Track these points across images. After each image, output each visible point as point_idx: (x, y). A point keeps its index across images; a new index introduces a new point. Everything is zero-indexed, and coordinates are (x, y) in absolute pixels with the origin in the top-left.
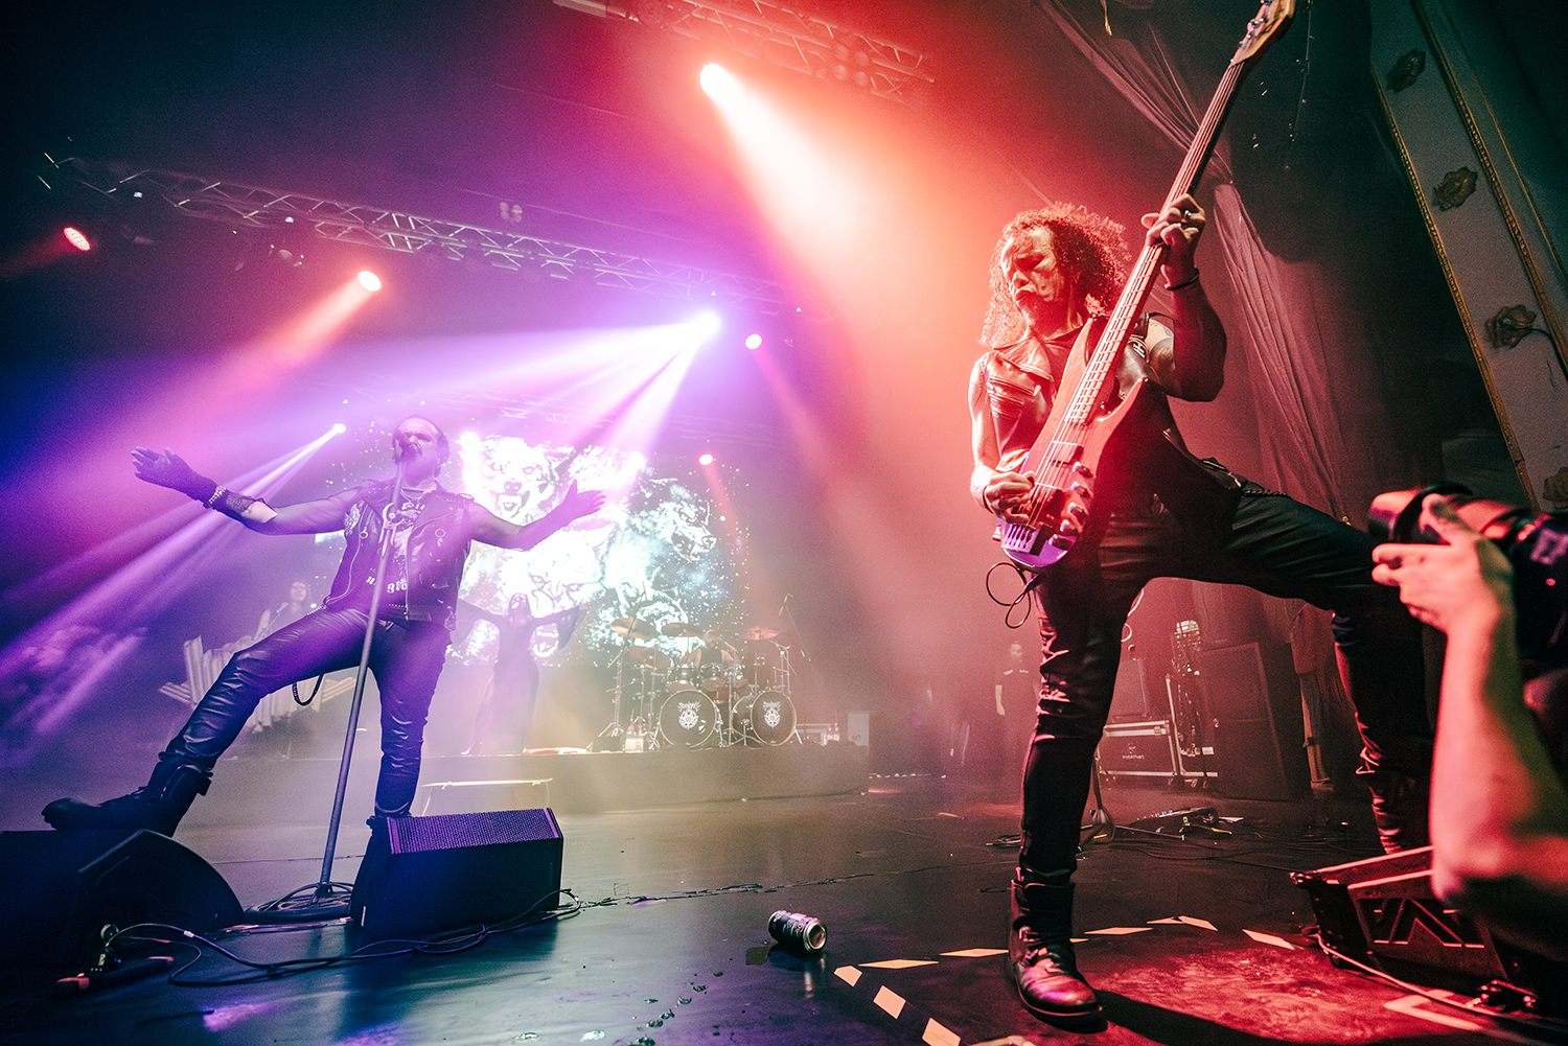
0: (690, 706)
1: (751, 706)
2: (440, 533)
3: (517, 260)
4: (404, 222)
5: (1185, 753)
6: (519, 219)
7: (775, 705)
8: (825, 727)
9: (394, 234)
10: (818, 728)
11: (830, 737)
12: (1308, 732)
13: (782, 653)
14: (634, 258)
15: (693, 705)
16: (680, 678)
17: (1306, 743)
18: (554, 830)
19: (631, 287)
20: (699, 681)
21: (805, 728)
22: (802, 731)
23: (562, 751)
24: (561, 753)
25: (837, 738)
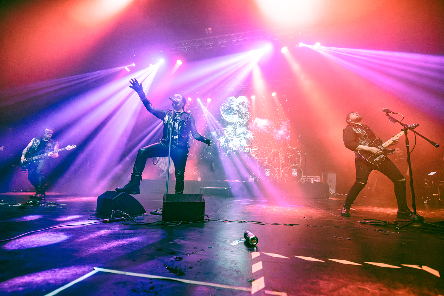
0: (268, 170)
1: (288, 170)
2: (185, 123)
3: (211, 44)
4: (184, 43)
6: (211, 32)
7: (296, 170)
8: (314, 177)
10: (310, 177)
11: (315, 180)
13: (299, 154)
14: (243, 33)
15: (269, 169)
16: (265, 162)
18: (203, 200)
19: (244, 43)
20: (271, 163)
21: (306, 177)
22: (305, 178)
25: (317, 181)
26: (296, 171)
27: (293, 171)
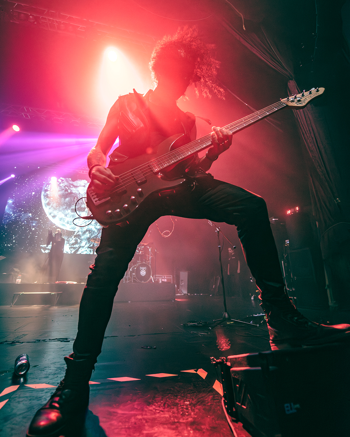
1: (136, 268)
5: (289, 290)
8: (162, 277)
9: (24, 113)
10: (159, 277)
11: (163, 280)
12: (327, 283)
17: (326, 287)
21: (155, 277)
23: (67, 282)
24: (67, 283)
25: (166, 280)
26: (144, 269)
27: (142, 269)
